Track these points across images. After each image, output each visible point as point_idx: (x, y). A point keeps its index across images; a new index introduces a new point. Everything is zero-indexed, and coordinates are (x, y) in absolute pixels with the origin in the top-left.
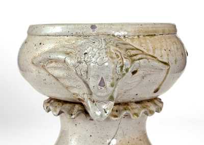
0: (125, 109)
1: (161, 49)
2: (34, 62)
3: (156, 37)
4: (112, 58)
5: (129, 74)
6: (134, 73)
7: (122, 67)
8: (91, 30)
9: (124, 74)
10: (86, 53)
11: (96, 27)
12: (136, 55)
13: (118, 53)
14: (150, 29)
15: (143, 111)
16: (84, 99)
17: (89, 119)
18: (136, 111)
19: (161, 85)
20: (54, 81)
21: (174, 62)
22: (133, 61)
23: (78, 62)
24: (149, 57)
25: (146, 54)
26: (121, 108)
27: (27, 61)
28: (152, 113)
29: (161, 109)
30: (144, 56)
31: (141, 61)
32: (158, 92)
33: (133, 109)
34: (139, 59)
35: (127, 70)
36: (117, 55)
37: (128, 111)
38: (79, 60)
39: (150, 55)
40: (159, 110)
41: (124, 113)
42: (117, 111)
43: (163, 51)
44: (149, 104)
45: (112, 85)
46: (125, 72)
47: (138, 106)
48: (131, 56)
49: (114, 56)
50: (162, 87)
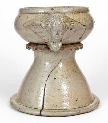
0: (66, 47)
1: (82, 19)
2: (25, 25)
3: (80, 14)
4: (62, 23)
5: (69, 30)
6: (71, 29)
7: (66, 27)
8: (51, 11)
9: (67, 30)
10: (50, 21)
11: (53, 9)
12: (72, 21)
13: (64, 21)
14: (78, 10)
15: (74, 48)
16: (48, 42)
17: (49, 51)
18: (71, 48)
19: (82, 36)
20: (34, 34)
21: (88, 25)
22: (70, 24)
23: (47, 25)
24: (77, 22)
25: (76, 21)
26: (64, 46)
27: (21, 25)
28: (78, 49)
29: (82, 47)
30: (75, 22)
31: (74, 24)
32: (81, 39)
33: (70, 47)
34: (73, 23)
35: (68, 28)
36: (64, 22)
37: (67, 48)
38: (47, 24)
39: (78, 22)
40: (81, 48)
41: (66, 49)
42: (62, 48)
43: (83, 20)
44: (77, 45)
45: (62, 35)
46: (67, 29)
47: (72, 45)
48: (70, 22)
49: (63, 22)
50: (83, 37)
